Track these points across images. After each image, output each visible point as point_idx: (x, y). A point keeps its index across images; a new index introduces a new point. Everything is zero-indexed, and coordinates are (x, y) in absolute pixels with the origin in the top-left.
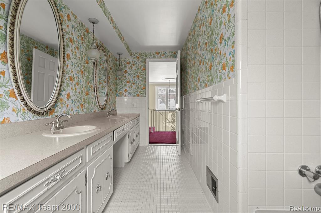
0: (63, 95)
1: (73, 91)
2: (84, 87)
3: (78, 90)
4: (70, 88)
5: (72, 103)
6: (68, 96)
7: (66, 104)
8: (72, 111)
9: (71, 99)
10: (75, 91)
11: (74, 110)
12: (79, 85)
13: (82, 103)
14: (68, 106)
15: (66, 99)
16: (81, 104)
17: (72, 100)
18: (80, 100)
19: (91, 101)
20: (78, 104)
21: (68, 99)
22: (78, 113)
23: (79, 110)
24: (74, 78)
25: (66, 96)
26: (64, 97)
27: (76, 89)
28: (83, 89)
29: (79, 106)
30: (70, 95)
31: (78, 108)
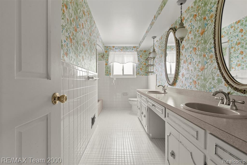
0: (180, 75)
1: (186, 70)
2: (197, 63)
3: (190, 68)
4: (184, 69)
5: (186, 80)
6: (183, 75)
7: (182, 81)
8: (185, 86)
9: (184, 77)
10: (188, 70)
11: (187, 86)
12: (192, 64)
13: (195, 80)
14: (182, 82)
15: (181, 77)
16: (193, 80)
17: (186, 78)
18: (192, 77)
19: (211, 77)
20: (191, 81)
21: (183, 77)
22: (191, 88)
23: (191, 86)
24: (187, 60)
25: (181, 75)
26: (180, 76)
27: (188, 68)
28: (196, 66)
29: (191, 82)
30: (184, 74)
31: (190, 84)
